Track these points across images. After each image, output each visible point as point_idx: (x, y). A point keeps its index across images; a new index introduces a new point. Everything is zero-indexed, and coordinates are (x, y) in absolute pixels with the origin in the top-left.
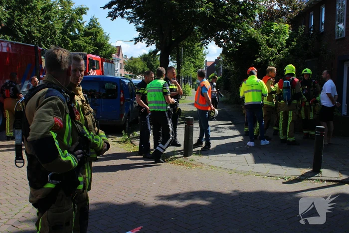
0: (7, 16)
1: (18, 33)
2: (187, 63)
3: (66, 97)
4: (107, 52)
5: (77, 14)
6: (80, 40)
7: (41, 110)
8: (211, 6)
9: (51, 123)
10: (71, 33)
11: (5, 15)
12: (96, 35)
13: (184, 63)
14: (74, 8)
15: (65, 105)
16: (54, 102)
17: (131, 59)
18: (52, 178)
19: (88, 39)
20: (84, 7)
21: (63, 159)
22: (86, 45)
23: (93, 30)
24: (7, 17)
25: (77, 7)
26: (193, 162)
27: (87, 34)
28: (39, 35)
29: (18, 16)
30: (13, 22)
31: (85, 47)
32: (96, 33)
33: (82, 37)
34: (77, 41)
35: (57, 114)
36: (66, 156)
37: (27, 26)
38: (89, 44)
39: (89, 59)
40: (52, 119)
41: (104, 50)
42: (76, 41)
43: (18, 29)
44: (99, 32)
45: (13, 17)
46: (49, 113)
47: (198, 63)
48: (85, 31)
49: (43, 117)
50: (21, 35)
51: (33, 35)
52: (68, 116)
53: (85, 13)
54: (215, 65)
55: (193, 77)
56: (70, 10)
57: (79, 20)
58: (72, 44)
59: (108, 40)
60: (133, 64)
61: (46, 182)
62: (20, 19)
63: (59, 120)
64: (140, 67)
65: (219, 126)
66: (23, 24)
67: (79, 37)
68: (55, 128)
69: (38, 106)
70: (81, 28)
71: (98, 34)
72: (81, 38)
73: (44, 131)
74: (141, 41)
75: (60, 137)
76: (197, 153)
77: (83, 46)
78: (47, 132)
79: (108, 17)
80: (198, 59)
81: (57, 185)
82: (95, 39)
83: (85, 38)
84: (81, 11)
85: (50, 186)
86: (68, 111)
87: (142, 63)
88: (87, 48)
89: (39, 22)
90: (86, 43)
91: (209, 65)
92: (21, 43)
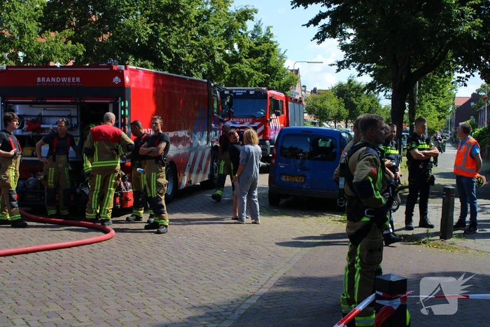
0: (150, 31)
1: (161, 58)
2: (426, 105)
3: (378, 153)
4: (282, 82)
5: (239, 19)
6: (242, 63)
7: (362, 162)
8: (478, 24)
9: (369, 171)
10: (227, 51)
11: (146, 30)
12: (268, 55)
13: (421, 105)
14: (234, 11)
15: (378, 160)
16: (371, 157)
17: (314, 91)
18: (368, 213)
19: (255, 61)
20: (250, 8)
21: (377, 197)
22: (252, 71)
23: (264, 46)
24: (148, 33)
25: (238, 9)
26: (455, 246)
27: (253, 54)
28: (191, 60)
29: (164, 30)
30: (157, 40)
31: (251, 75)
32: (268, 50)
33: (246, 58)
34: (237, 64)
35: (373, 166)
36: (378, 195)
37: (175, 46)
38: (257, 69)
39: (271, 98)
40: (370, 169)
41: (277, 79)
42: (237, 66)
43: (162, 50)
44: (273, 50)
45: (157, 33)
46: (367, 164)
47: (442, 103)
48: (251, 47)
49: (364, 167)
50: (166, 60)
51: (183, 59)
52: (380, 168)
53: (252, 18)
54: (472, 104)
55: (431, 127)
56: (227, 13)
57: (241, 30)
58: (229, 71)
59: (284, 61)
60: (322, 102)
61: (364, 216)
62: (165, 35)
63: (374, 169)
64: (332, 107)
65: (486, 206)
66: (170, 42)
67: (241, 58)
68: (371, 174)
69: (359, 159)
70: (245, 43)
71: (272, 53)
72: (244, 59)
73: (365, 176)
74: (348, 66)
75: (374, 182)
76: (459, 236)
77: (248, 73)
78: (366, 177)
79: (314, 39)
80: (444, 97)
81: (371, 218)
82: (267, 62)
83: (252, 59)
84: (245, 15)
85: (365, 219)
86: (380, 165)
87: (335, 100)
88: (254, 77)
89: (192, 39)
90: (252, 67)
91: (459, 103)
92: (166, 73)
